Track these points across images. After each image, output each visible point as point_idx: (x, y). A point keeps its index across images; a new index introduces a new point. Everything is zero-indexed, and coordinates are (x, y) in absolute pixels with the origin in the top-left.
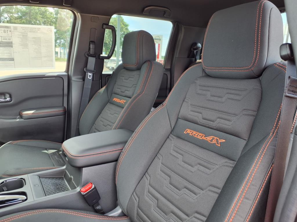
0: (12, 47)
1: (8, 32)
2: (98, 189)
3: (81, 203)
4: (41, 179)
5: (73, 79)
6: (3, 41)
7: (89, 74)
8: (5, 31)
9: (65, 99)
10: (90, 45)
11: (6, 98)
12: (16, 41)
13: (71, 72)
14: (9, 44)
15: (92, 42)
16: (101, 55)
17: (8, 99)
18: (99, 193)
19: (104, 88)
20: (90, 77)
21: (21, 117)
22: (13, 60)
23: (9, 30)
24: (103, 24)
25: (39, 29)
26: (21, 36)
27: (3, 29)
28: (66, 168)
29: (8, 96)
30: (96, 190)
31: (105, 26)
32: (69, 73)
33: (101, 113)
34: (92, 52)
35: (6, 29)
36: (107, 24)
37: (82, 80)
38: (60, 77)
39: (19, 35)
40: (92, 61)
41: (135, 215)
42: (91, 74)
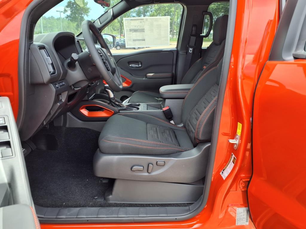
0: (144, 32)
1: (143, 22)
2: (171, 109)
3: (163, 116)
4: (148, 106)
5: (180, 53)
6: (139, 28)
7: (190, 49)
8: (141, 22)
9: (174, 67)
10: (192, 28)
11: (139, 65)
12: (146, 28)
13: (179, 48)
14: (143, 30)
15: (194, 25)
16: (201, 35)
17: (140, 65)
18: (172, 111)
19: (200, 59)
20: (191, 51)
21: (146, 77)
22: (145, 40)
23: (143, 21)
24: (203, 11)
25: (160, 19)
26: (150, 24)
27: (140, 21)
28: (162, 103)
29: (140, 63)
30: (170, 110)
31: (204, 13)
32: (178, 49)
33: (194, 77)
34: (194, 32)
35: (141, 21)
36: (207, 11)
37: (186, 54)
38: (171, 52)
39: (149, 24)
40: (193, 39)
41: (187, 124)
42: (192, 49)
